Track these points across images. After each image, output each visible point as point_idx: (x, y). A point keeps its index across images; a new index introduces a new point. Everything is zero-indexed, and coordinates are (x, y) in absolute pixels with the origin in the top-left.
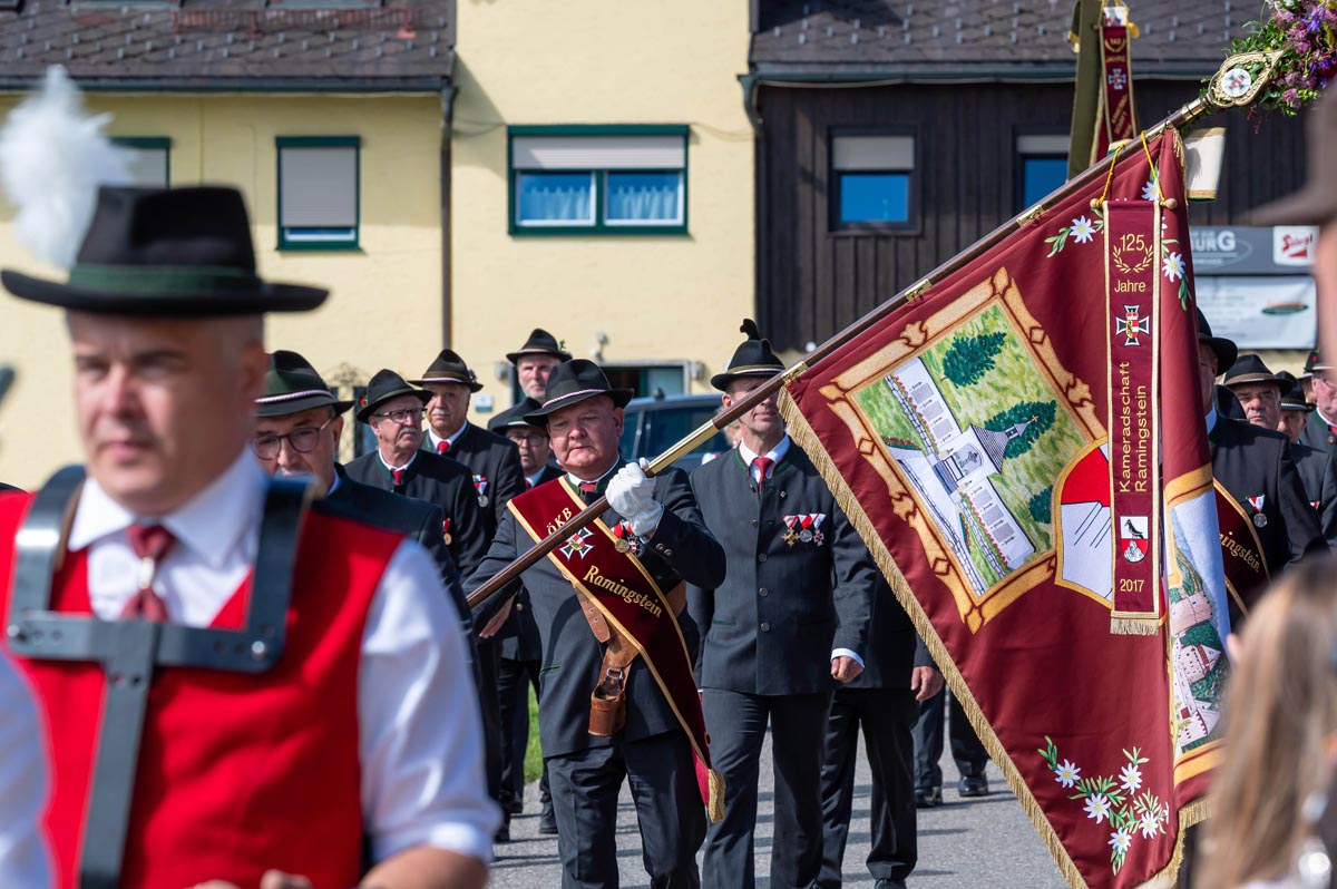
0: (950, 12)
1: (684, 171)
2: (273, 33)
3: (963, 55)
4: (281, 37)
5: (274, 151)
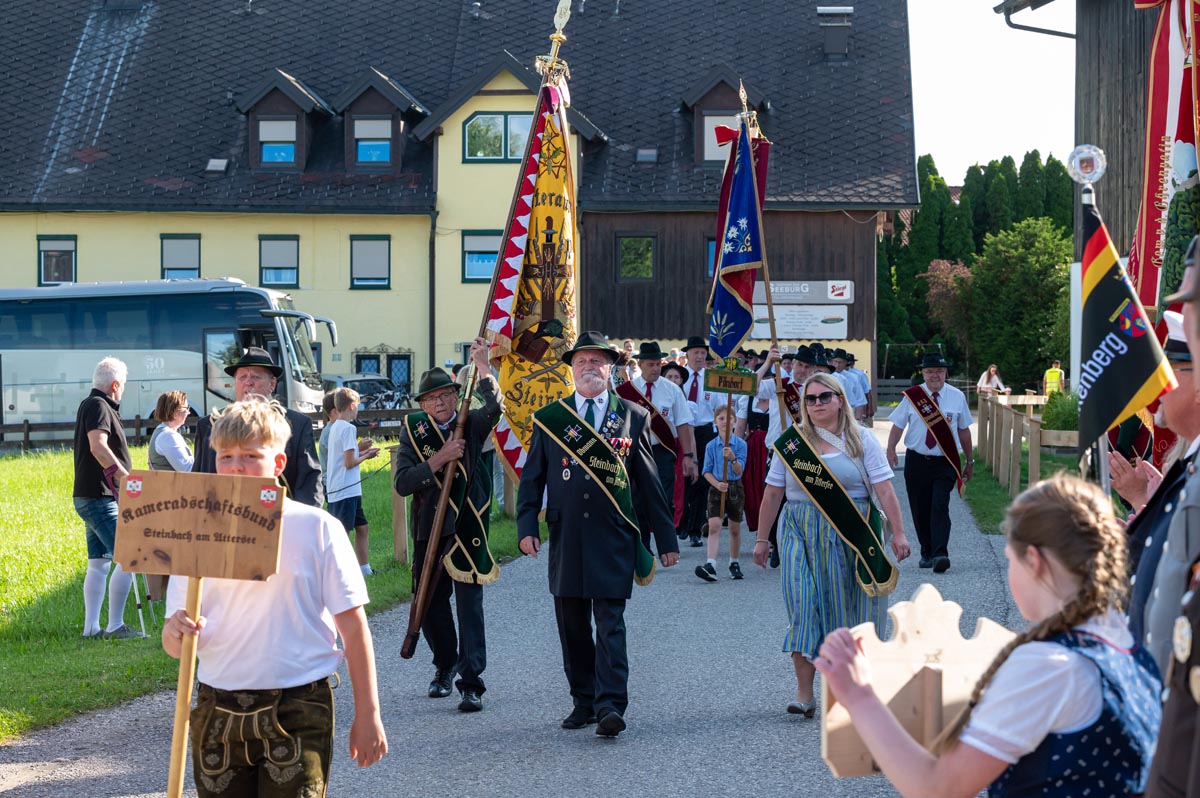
0: (673, 178)
2: (349, 186)
3: (681, 198)
4: (353, 187)
5: (349, 242)
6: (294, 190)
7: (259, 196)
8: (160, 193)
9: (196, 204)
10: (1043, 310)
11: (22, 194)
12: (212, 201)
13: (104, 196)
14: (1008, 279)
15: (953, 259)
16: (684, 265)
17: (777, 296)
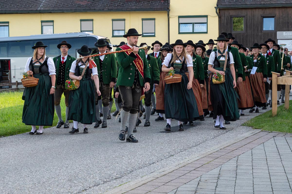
1: (207, 23)
2: (141, 2)
5: (141, 21)
6: (123, 4)
7: (111, 6)
8: (79, 6)
9: (90, 9)
11: (35, 7)
12: (96, 8)
13: (61, 7)
16: (254, 26)
17: (287, 36)
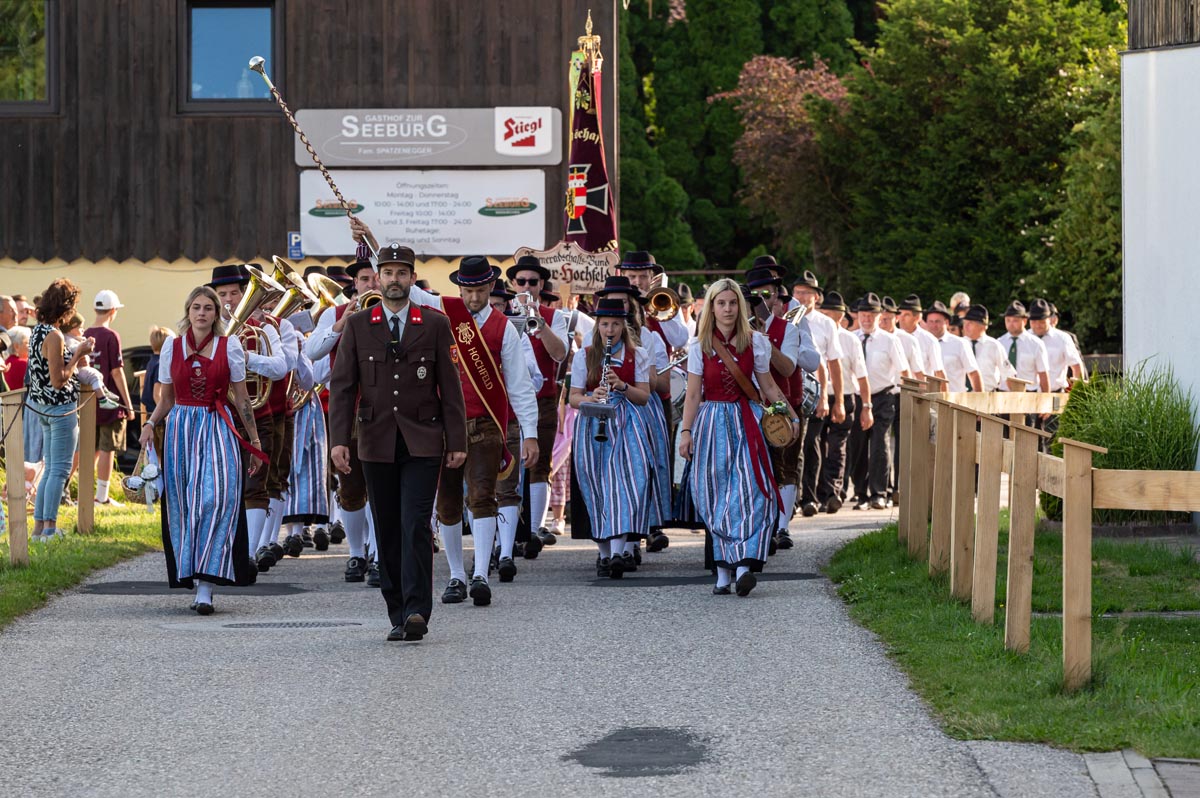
10: (1028, 182)
14: (941, 103)
15: (799, 54)
16: (127, 68)
17: (366, 147)
